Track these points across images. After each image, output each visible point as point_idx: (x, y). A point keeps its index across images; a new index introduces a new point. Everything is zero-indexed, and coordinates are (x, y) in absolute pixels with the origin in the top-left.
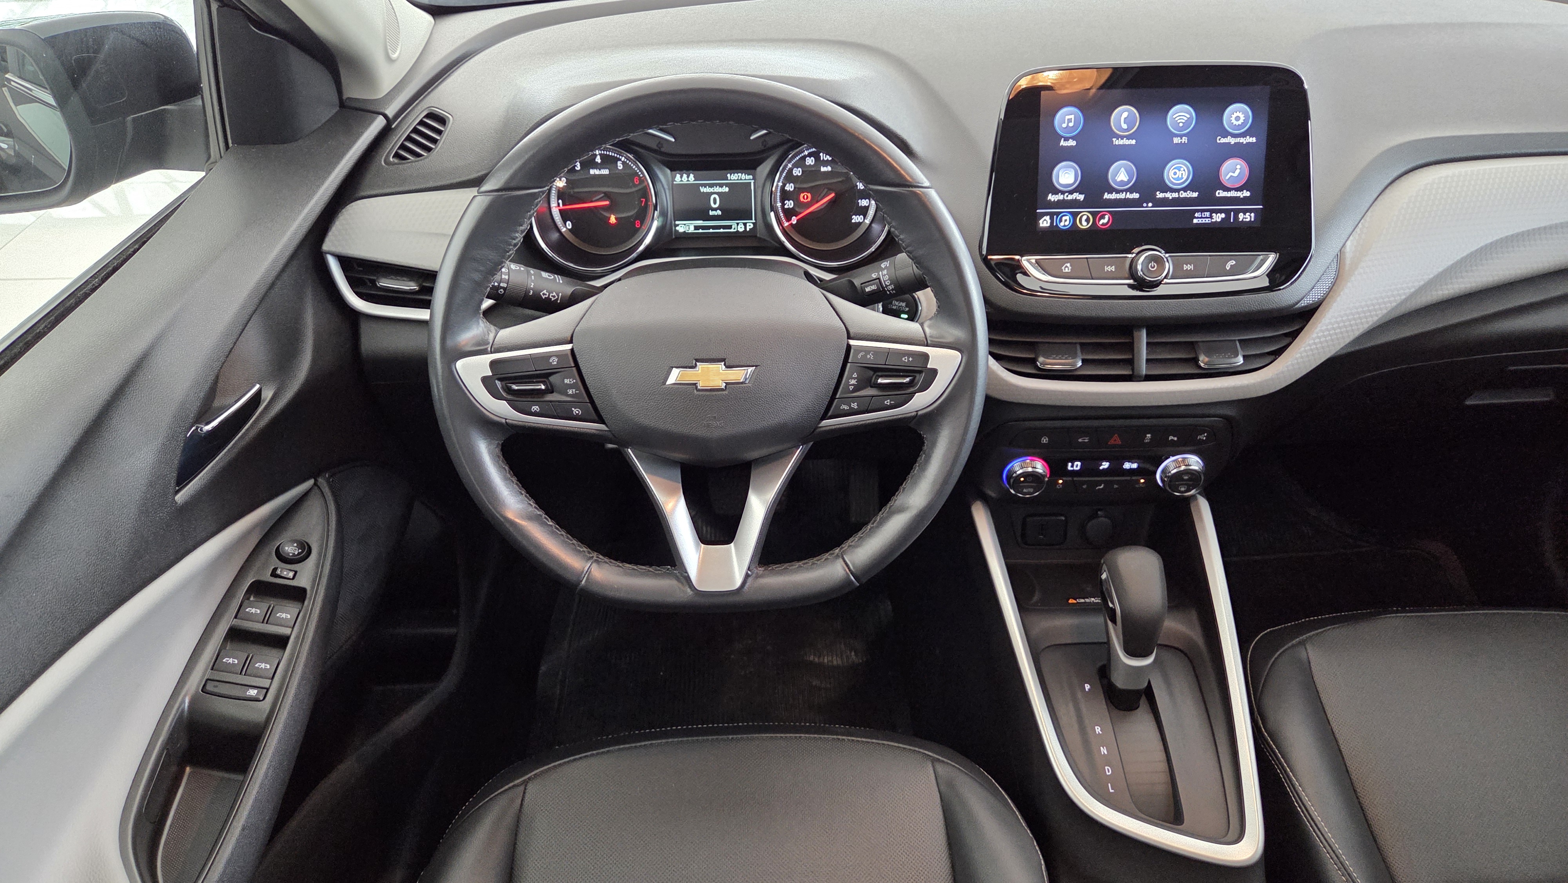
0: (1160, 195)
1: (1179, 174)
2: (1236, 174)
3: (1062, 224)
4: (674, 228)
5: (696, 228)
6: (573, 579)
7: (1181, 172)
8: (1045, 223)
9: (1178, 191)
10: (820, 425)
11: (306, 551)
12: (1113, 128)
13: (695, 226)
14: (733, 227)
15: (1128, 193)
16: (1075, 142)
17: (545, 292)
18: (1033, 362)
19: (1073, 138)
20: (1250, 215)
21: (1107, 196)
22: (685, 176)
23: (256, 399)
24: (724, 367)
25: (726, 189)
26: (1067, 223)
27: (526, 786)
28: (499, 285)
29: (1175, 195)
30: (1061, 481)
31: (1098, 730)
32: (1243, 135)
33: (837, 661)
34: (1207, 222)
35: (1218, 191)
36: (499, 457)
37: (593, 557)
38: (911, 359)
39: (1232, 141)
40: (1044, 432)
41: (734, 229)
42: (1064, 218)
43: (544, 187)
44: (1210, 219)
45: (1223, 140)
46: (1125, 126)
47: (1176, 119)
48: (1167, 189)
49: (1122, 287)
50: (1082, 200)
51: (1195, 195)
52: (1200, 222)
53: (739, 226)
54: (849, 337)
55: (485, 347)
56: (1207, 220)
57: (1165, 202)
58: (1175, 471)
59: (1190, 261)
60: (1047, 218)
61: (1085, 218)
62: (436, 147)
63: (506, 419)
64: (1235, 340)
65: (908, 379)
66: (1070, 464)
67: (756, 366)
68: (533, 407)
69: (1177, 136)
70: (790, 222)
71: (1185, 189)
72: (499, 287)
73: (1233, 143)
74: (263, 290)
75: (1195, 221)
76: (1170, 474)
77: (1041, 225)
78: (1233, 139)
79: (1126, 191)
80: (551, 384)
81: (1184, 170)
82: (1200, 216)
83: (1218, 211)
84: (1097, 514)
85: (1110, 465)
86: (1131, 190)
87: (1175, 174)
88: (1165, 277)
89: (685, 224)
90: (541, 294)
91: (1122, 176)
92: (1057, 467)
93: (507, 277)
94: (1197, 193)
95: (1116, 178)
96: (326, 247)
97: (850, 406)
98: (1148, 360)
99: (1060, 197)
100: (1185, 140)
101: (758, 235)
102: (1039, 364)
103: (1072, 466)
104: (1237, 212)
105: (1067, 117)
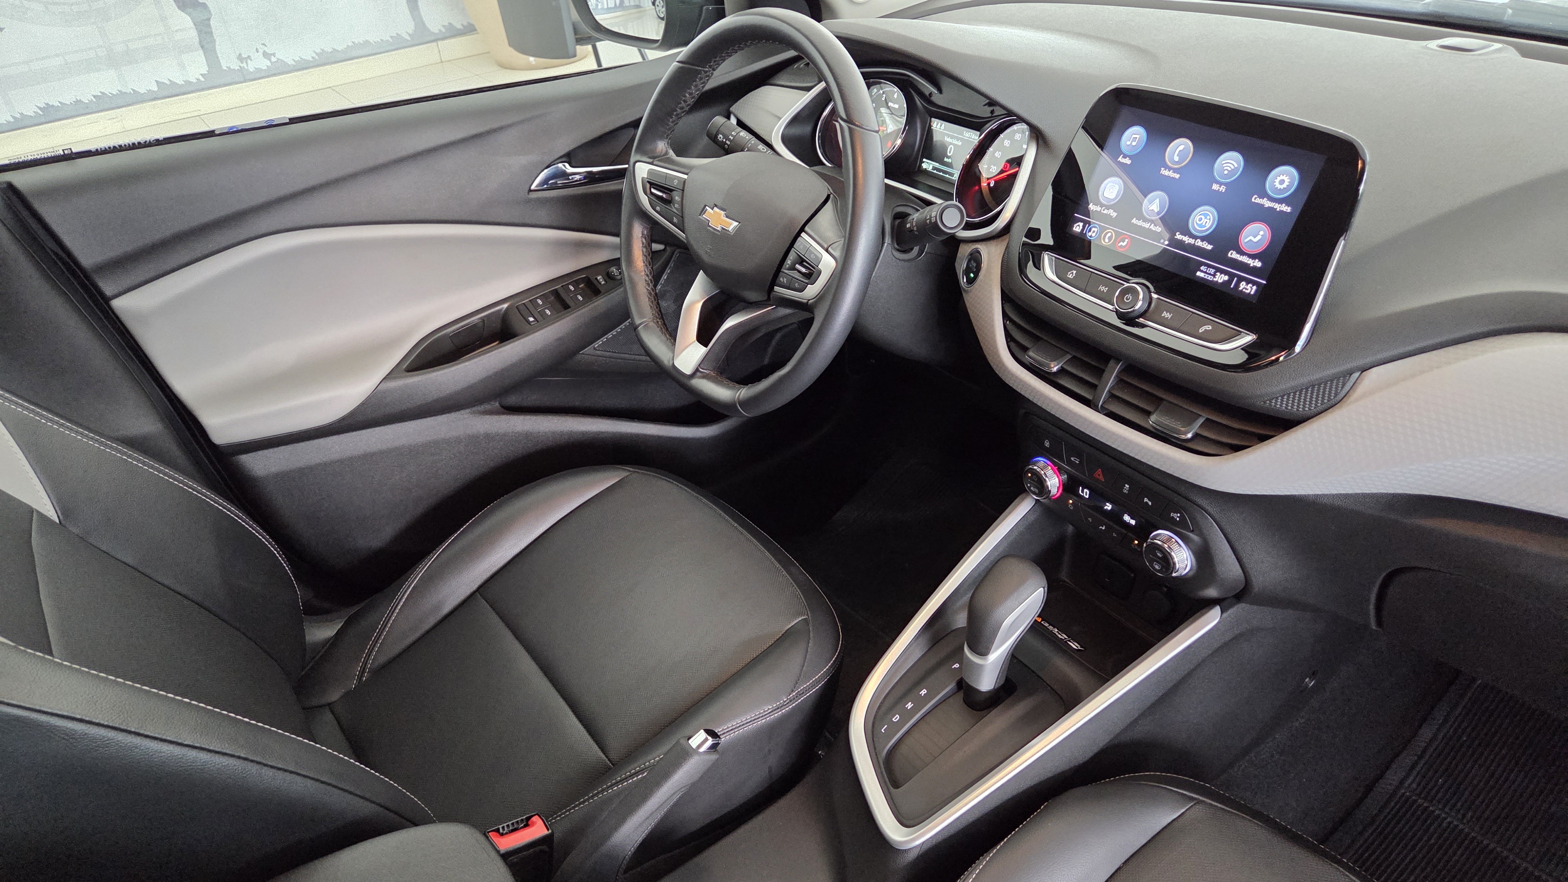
0: (1179, 236)
1: (1204, 220)
2: (1255, 240)
3: (1090, 234)
4: (921, 163)
7: (1206, 220)
8: (1077, 228)
9: (1195, 237)
12: (1167, 155)
13: (933, 167)
15: (1153, 225)
16: (1131, 161)
18: (1027, 351)
19: (1130, 157)
20: (1251, 287)
21: (1135, 221)
22: (940, 124)
25: (960, 144)
26: (1094, 234)
29: (1192, 241)
30: (1070, 501)
32: (1280, 201)
34: (1209, 278)
35: (1231, 251)
38: (815, 257)
39: (1267, 204)
40: (1046, 434)
42: (1093, 229)
44: (1212, 277)
45: (1258, 201)
46: (1176, 159)
47: (1224, 165)
48: (1187, 232)
49: (1111, 314)
50: (1113, 217)
51: (1210, 247)
52: (1206, 277)
56: (1210, 276)
57: (1182, 245)
59: (1171, 308)
60: (1081, 224)
61: (1109, 235)
63: (647, 210)
65: (809, 272)
66: (1081, 489)
67: (742, 224)
68: (658, 208)
69: (1218, 182)
71: (1203, 239)
73: (1267, 206)
75: (1199, 274)
77: (1074, 229)
78: (1268, 202)
79: (1153, 222)
80: (671, 196)
81: (1210, 219)
82: (1205, 270)
83: (1223, 272)
85: (1112, 507)
86: (1157, 223)
87: (1200, 219)
89: (928, 163)
91: (1155, 207)
92: (1069, 485)
93: (732, 138)
94: (1212, 246)
95: (1149, 207)
98: (1109, 393)
99: (1099, 209)
100: (1223, 189)
102: (1028, 356)
103: (1082, 492)
104: (1241, 279)
105: (1134, 136)
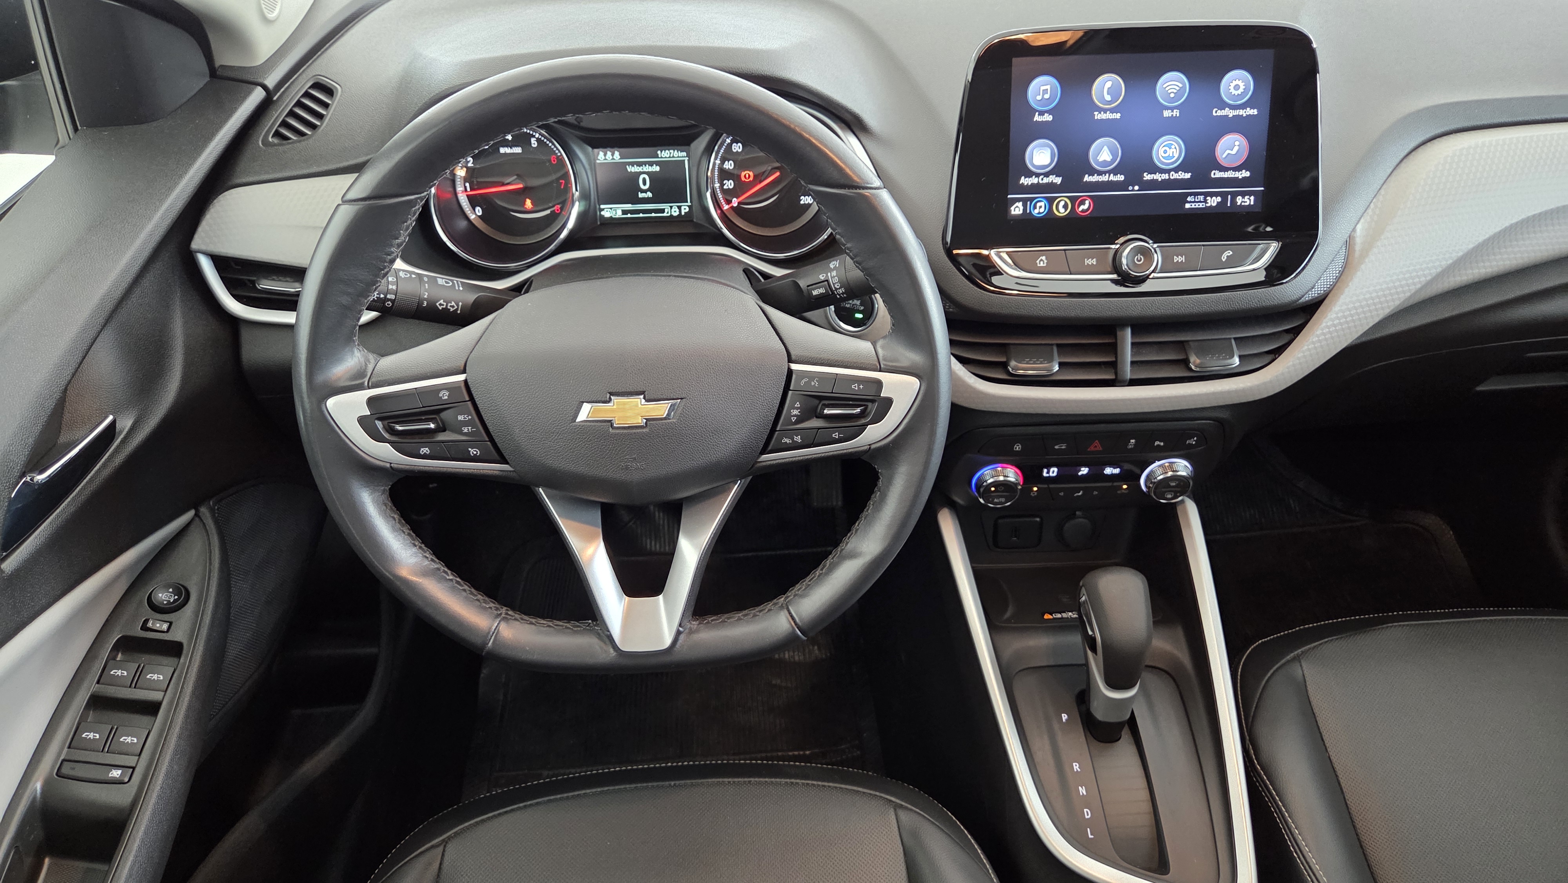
0: (1147, 177)
1: (1169, 152)
2: (1234, 152)
3: (1036, 211)
4: (598, 213)
5: (625, 212)
6: (478, 641)
7: (1172, 150)
8: (1017, 210)
9: (1168, 171)
10: (759, 460)
11: (183, 595)
12: (1094, 97)
13: (622, 210)
14: (666, 211)
15: (1112, 175)
16: (1051, 116)
17: (442, 302)
18: (1004, 366)
19: (1049, 112)
20: (1249, 199)
21: (1087, 178)
22: (609, 154)
23: (110, 432)
24: (643, 401)
25: (657, 169)
26: (1042, 210)
27: (445, 846)
28: (385, 297)
29: (1165, 176)
30: (1035, 489)
31: (1076, 767)
32: (1243, 106)
34: (1201, 206)
35: (1213, 172)
36: (385, 505)
37: (501, 614)
38: (861, 387)
39: (1231, 113)
40: (1016, 439)
41: (668, 213)
42: (1039, 204)
43: (423, 192)
44: (1204, 204)
45: (1220, 113)
46: (1108, 98)
47: (1167, 89)
48: (1155, 169)
49: (1104, 283)
50: (1059, 183)
51: (1188, 176)
52: (1193, 206)
53: (673, 210)
54: (790, 361)
55: (361, 381)
56: (1201, 204)
57: (1154, 184)
58: (1161, 477)
59: (1181, 251)
60: (1020, 204)
61: (1062, 203)
62: (322, 124)
63: (391, 463)
64: (1230, 339)
65: (858, 410)
66: (1045, 470)
67: (681, 399)
68: (422, 449)
69: (1167, 108)
70: (731, 205)
71: (1176, 170)
72: (386, 299)
73: (1231, 116)
74: (109, 306)
75: (1187, 206)
76: (1155, 480)
77: (1013, 213)
78: (1231, 111)
79: (1110, 172)
80: (442, 420)
81: (1175, 148)
82: (1193, 200)
83: (1212, 195)
84: (1075, 514)
85: (1089, 471)
86: (1115, 172)
87: (1165, 152)
88: (1153, 272)
89: (611, 209)
90: (437, 304)
91: (1105, 156)
92: (1031, 474)
93: (394, 287)
94: (1190, 174)
95: (1098, 158)
96: (194, 245)
97: (793, 439)
98: (1132, 363)
99: (1034, 180)
100: (1176, 113)
101: (695, 220)
102: (1010, 369)
103: (1048, 472)
104: (1234, 195)
105: (1043, 88)
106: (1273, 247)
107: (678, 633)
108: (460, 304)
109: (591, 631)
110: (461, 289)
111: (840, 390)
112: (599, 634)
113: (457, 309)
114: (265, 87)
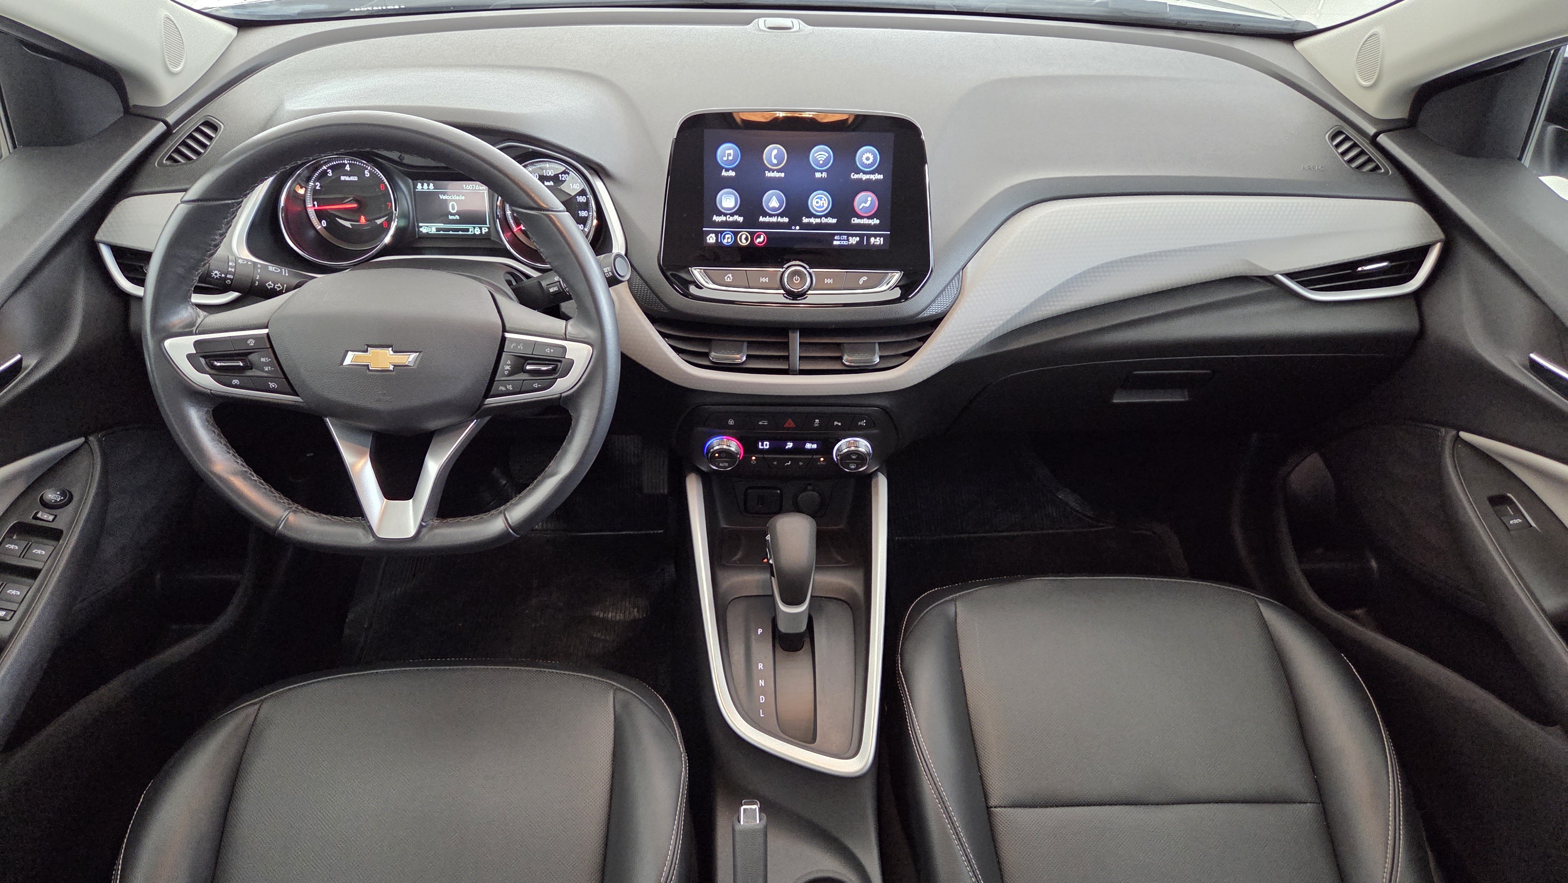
0: (805, 220)
1: (820, 203)
2: (867, 205)
3: (725, 241)
4: (417, 229)
5: (438, 230)
6: (272, 525)
7: (822, 202)
8: (711, 239)
9: (820, 217)
10: (486, 403)
11: (68, 497)
12: (765, 162)
13: (436, 228)
14: (470, 230)
15: (779, 217)
16: (734, 172)
17: (270, 283)
18: (706, 355)
19: (733, 169)
21: (761, 219)
22: (425, 185)
23: (16, 368)
24: (391, 353)
25: (462, 198)
26: (729, 240)
27: (262, 704)
28: (226, 276)
29: (818, 220)
30: (754, 458)
31: (760, 666)
32: (872, 173)
33: (620, 617)
34: (845, 243)
35: (853, 219)
36: (208, 421)
37: (291, 508)
38: (552, 351)
39: (865, 177)
40: (729, 415)
41: (472, 232)
42: (727, 236)
43: (239, 199)
44: (847, 242)
45: (856, 176)
46: (775, 161)
47: (817, 157)
48: (810, 215)
49: (777, 296)
50: (741, 221)
51: (834, 221)
52: (839, 243)
53: (476, 230)
54: (504, 330)
55: (191, 329)
56: (845, 242)
57: (809, 226)
58: (846, 450)
59: (829, 274)
60: (713, 235)
61: (744, 236)
62: (205, 152)
63: (211, 390)
64: (874, 343)
65: (550, 367)
66: (760, 443)
67: (420, 352)
68: (234, 381)
69: (818, 171)
70: (519, 228)
71: (826, 216)
72: (226, 279)
73: (864, 179)
75: (835, 243)
76: (842, 453)
77: (708, 241)
78: (864, 175)
79: (778, 215)
80: (249, 361)
81: (825, 200)
82: (839, 239)
83: (853, 235)
84: (807, 488)
85: (793, 445)
86: (781, 215)
87: (817, 203)
88: (809, 289)
89: (427, 226)
90: (267, 284)
91: (774, 203)
92: (749, 445)
93: (233, 270)
94: (836, 220)
95: (769, 205)
96: (98, 237)
97: (506, 387)
98: (800, 357)
99: (723, 218)
100: (824, 175)
101: (492, 238)
102: (711, 358)
103: (762, 445)
104: (869, 237)
105: (728, 152)
106: (896, 276)
107: (421, 527)
108: (285, 285)
109: (357, 525)
110: (287, 275)
111: (537, 353)
112: (364, 526)
113: (283, 289)
114: (166, 123)
